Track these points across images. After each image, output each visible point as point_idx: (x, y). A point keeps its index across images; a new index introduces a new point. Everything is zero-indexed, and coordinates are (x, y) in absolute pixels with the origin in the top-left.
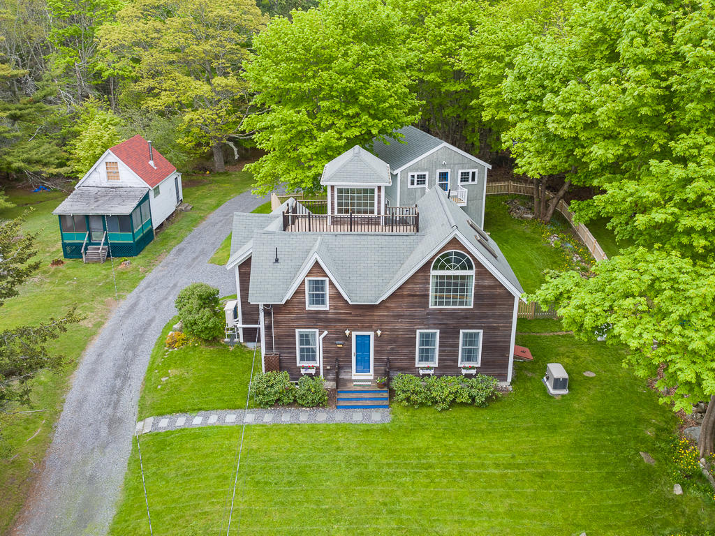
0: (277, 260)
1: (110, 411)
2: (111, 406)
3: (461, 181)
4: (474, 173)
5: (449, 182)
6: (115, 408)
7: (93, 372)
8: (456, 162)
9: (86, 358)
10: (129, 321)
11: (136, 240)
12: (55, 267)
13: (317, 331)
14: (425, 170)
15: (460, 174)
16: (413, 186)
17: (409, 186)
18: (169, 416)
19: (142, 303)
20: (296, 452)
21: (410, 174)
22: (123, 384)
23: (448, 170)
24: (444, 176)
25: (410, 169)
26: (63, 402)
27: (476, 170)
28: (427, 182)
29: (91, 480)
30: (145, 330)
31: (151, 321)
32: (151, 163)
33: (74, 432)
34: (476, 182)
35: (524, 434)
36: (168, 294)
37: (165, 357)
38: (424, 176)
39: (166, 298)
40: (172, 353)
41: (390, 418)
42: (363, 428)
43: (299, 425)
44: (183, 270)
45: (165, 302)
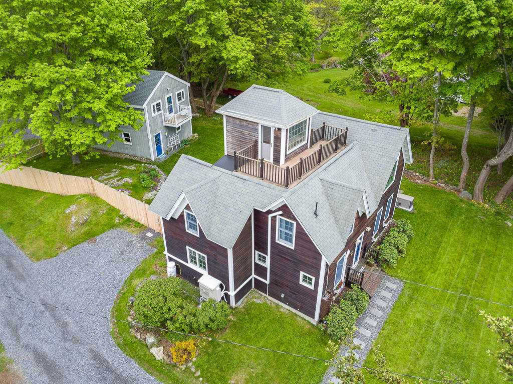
0: (316, 214)
3: (178, 100)
4: (183, 92)
5: (172, 104)
13: (345, 254)
14: (160, 97)
15: (177, 95)
16: (155, 115)
21: (152, 105)
23: (171, 94)
24: (169, 100)
25: (152, 99)
28: (162, 108)
34: (185, 99)
36: (57, 319)
37: (198, 373)
38: (160, 103)
39: (65, 325)
40: (198, 367)
41: (397, 280)
42: (405, 299)
43: (383, 329)
44: (22, 287)
45: (73, 328)
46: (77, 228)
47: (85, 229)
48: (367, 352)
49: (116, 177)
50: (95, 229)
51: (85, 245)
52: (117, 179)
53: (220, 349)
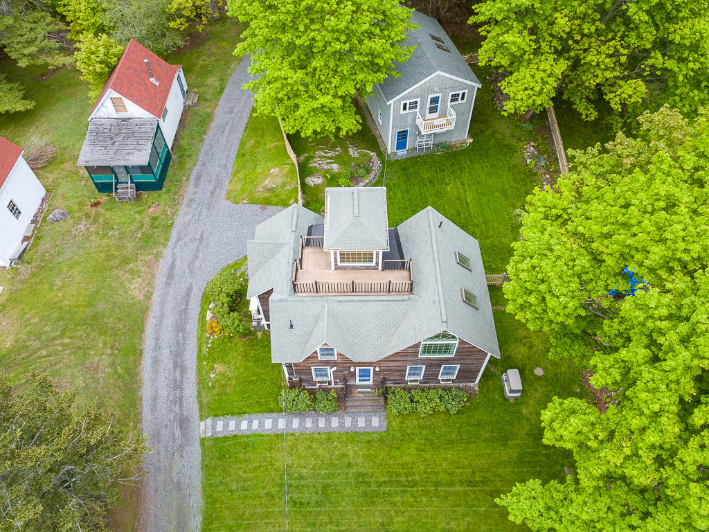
0: (292, 326)
1: (177, 409)
2: (178, 403)
3: (451, 101)
4: (464, 94)
5: (439, 105)
6: (181, 406)
7: (156, 361)
8: (447, 86)
9: (147, 342)
10: (172, 291)
11: (157, 178)
12: (94, 208)
13: (328, 368)
14: (417, 97)
15: (450, 96)
16: (405, 112)
17: (402, 112)
18: (222, 418)
19: (178, 263)
20: (319, 469)
21: (403, 103)
22: (182, 373)
23: (440, 95)
24: (435, 100)
25: (403, 98)
26: (141, 400)
27: (466, 91)
28: (418, 107)
29: (179, 486)
30: (187, 303)
31: (190, 289)
32: (152, 80)
33: (156, 436)
34: (465, 101)
35: (483, 445)
36: (198, 250)
37: (209, 346)
38: (416, 102)
39: (196, 257)
40: (213, 342)
41: (385, 424)
42: (366, 438)
43: (319, 434)
44: (205, 212)
45: (197, 263)
46: (263, 190)
47: (267, 195)
48: (291, 432)
49: (331, 158)
50: (273, 199)
51: (257, 208)
52: (329, 161)
53: (230, 345)
